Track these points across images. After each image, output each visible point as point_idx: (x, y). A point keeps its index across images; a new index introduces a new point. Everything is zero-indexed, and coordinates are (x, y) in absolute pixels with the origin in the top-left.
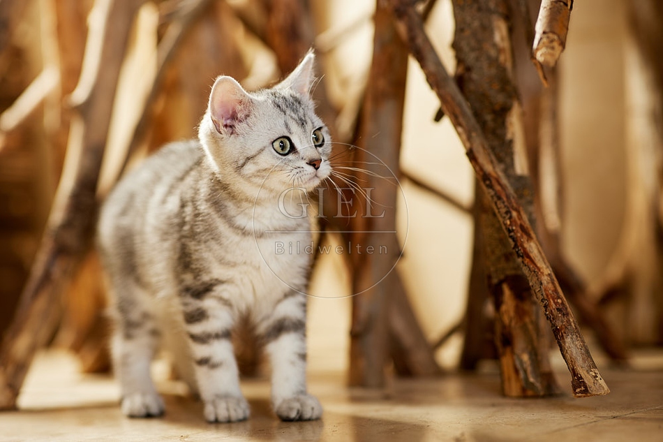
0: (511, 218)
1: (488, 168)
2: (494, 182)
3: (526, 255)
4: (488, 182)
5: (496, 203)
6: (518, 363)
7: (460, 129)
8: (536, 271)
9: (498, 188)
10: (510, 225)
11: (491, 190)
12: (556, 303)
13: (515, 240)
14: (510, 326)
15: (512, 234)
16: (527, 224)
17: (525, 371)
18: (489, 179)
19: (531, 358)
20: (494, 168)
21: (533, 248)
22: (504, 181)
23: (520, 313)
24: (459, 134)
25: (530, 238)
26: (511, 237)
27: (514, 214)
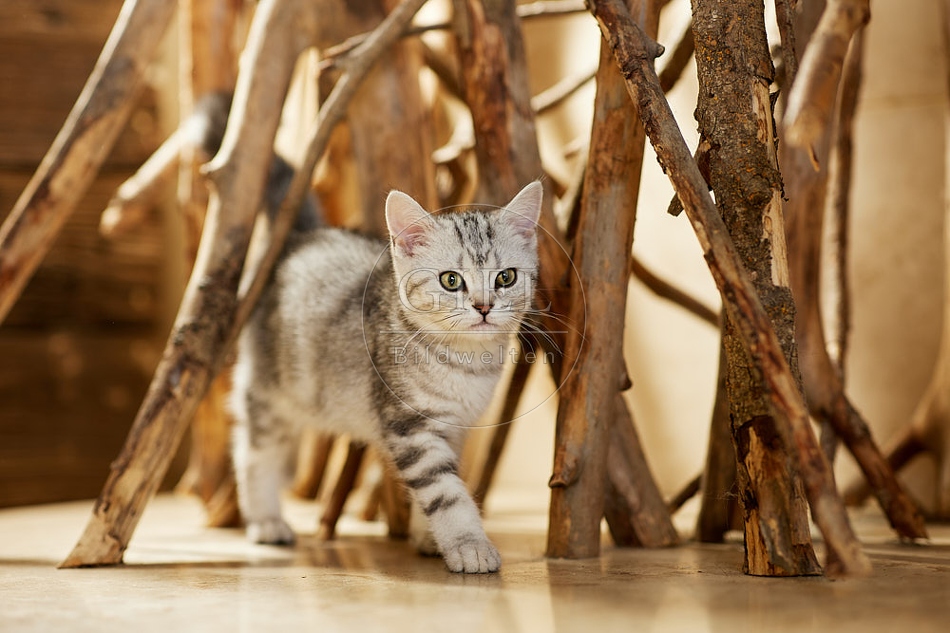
0: (757, 342)
1: (732, 276)
2: (738, 295)
3: (774, 391)
4: (730, 295)
5: (739, 323)
6: (763, 530)
7: (698, 225)
8: (787, 412)
9: (743, 302)
10: (757, 351)
11: (733, 305)
12: (810, 456)
13: (761, 370)
14: (756, 482)
15: (758, 363)
16: (778, 351)
17: (773, 542)
18: (732, 291)
19: (780, 525)
20: (739, 276)
21: (783, 382)
22: (752, 294)
23: (770, 466)
24: (696, 230)
25: (780, 368)
26: (757, 367)
27: (762, 337)
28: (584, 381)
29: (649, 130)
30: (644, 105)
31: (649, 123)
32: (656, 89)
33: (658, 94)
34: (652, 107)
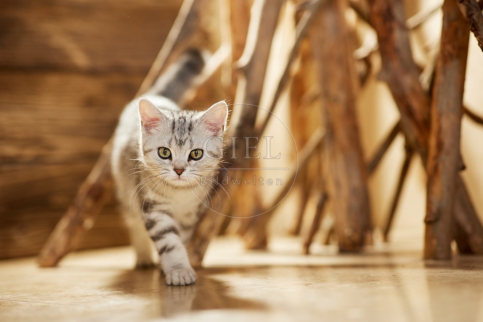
28: (441, 167)
29: (473, 29)
30: (470, 16)
31: (473, 25)
32: (476, 8)
33: (477, 10)
34: (475, 17)
